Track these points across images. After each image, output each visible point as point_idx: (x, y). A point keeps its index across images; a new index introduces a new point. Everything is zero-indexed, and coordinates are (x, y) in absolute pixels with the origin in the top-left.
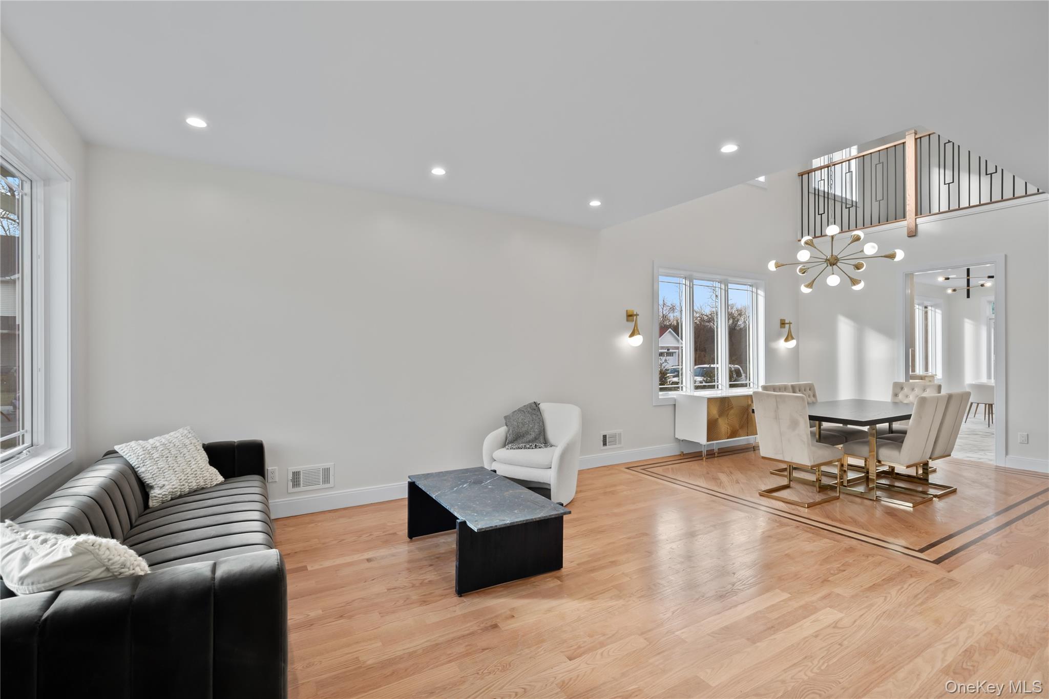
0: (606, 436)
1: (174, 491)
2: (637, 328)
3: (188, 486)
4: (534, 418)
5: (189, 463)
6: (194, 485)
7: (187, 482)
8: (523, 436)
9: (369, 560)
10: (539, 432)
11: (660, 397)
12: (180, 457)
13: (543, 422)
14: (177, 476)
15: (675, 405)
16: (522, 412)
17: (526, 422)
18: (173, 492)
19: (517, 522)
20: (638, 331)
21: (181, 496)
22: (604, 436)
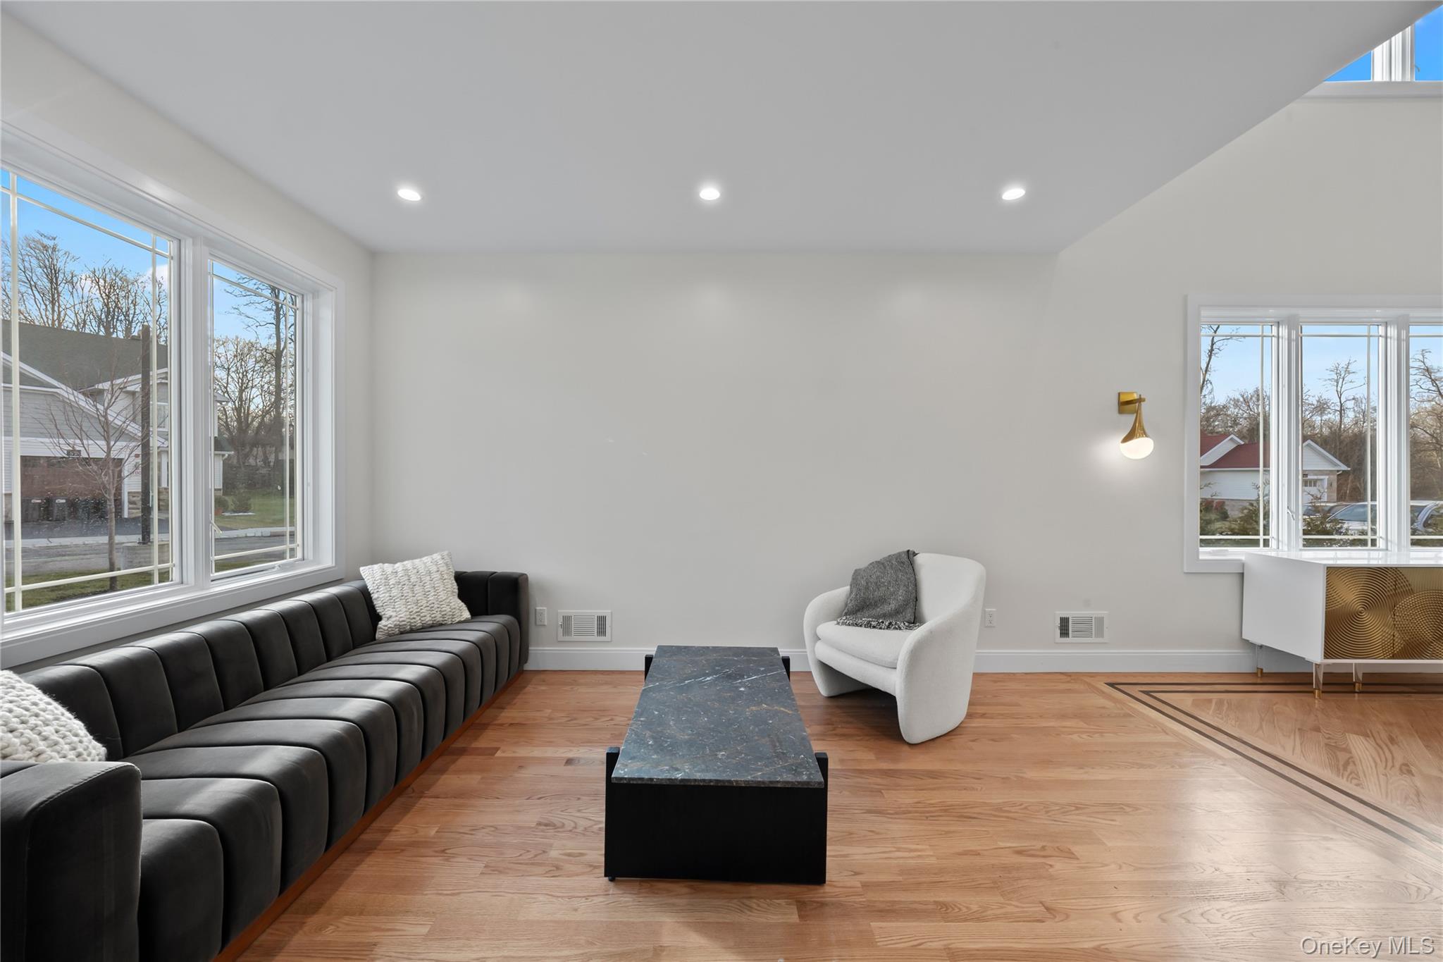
0: (1067, 619)
1: (401, 624)
2: (1140, 423)
3: (420, 619)
4: (900, 576)
5: (426, 594)
6: (428, 620)
7: (419, 615)
8: (876, 606)
9: (569, 762)
10: (904, 601)
11: (1201, 557)
12: (419, 586)
13: (916, 586)
14: (409, 607)
15: (1242, 574)
16: (882, 566)
17: (883, 583)
18: (399, 625)
19: (695, 780)
20: (1144, 430)
21: (412, 631)
22: (1062, 619)
